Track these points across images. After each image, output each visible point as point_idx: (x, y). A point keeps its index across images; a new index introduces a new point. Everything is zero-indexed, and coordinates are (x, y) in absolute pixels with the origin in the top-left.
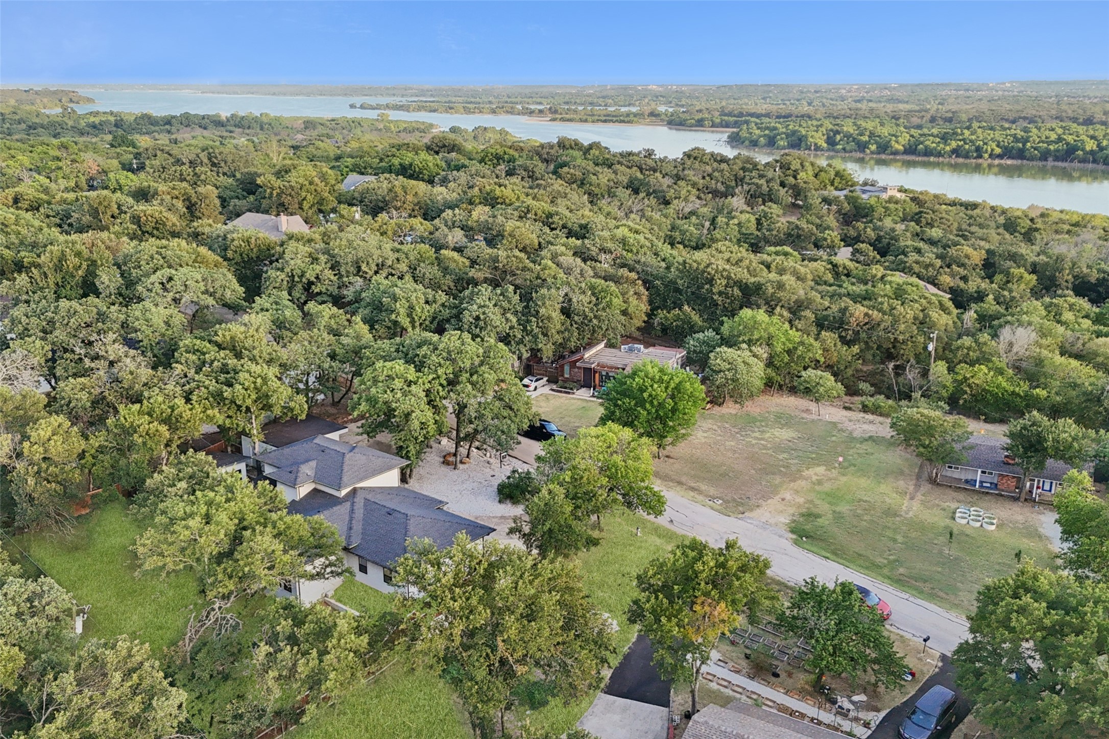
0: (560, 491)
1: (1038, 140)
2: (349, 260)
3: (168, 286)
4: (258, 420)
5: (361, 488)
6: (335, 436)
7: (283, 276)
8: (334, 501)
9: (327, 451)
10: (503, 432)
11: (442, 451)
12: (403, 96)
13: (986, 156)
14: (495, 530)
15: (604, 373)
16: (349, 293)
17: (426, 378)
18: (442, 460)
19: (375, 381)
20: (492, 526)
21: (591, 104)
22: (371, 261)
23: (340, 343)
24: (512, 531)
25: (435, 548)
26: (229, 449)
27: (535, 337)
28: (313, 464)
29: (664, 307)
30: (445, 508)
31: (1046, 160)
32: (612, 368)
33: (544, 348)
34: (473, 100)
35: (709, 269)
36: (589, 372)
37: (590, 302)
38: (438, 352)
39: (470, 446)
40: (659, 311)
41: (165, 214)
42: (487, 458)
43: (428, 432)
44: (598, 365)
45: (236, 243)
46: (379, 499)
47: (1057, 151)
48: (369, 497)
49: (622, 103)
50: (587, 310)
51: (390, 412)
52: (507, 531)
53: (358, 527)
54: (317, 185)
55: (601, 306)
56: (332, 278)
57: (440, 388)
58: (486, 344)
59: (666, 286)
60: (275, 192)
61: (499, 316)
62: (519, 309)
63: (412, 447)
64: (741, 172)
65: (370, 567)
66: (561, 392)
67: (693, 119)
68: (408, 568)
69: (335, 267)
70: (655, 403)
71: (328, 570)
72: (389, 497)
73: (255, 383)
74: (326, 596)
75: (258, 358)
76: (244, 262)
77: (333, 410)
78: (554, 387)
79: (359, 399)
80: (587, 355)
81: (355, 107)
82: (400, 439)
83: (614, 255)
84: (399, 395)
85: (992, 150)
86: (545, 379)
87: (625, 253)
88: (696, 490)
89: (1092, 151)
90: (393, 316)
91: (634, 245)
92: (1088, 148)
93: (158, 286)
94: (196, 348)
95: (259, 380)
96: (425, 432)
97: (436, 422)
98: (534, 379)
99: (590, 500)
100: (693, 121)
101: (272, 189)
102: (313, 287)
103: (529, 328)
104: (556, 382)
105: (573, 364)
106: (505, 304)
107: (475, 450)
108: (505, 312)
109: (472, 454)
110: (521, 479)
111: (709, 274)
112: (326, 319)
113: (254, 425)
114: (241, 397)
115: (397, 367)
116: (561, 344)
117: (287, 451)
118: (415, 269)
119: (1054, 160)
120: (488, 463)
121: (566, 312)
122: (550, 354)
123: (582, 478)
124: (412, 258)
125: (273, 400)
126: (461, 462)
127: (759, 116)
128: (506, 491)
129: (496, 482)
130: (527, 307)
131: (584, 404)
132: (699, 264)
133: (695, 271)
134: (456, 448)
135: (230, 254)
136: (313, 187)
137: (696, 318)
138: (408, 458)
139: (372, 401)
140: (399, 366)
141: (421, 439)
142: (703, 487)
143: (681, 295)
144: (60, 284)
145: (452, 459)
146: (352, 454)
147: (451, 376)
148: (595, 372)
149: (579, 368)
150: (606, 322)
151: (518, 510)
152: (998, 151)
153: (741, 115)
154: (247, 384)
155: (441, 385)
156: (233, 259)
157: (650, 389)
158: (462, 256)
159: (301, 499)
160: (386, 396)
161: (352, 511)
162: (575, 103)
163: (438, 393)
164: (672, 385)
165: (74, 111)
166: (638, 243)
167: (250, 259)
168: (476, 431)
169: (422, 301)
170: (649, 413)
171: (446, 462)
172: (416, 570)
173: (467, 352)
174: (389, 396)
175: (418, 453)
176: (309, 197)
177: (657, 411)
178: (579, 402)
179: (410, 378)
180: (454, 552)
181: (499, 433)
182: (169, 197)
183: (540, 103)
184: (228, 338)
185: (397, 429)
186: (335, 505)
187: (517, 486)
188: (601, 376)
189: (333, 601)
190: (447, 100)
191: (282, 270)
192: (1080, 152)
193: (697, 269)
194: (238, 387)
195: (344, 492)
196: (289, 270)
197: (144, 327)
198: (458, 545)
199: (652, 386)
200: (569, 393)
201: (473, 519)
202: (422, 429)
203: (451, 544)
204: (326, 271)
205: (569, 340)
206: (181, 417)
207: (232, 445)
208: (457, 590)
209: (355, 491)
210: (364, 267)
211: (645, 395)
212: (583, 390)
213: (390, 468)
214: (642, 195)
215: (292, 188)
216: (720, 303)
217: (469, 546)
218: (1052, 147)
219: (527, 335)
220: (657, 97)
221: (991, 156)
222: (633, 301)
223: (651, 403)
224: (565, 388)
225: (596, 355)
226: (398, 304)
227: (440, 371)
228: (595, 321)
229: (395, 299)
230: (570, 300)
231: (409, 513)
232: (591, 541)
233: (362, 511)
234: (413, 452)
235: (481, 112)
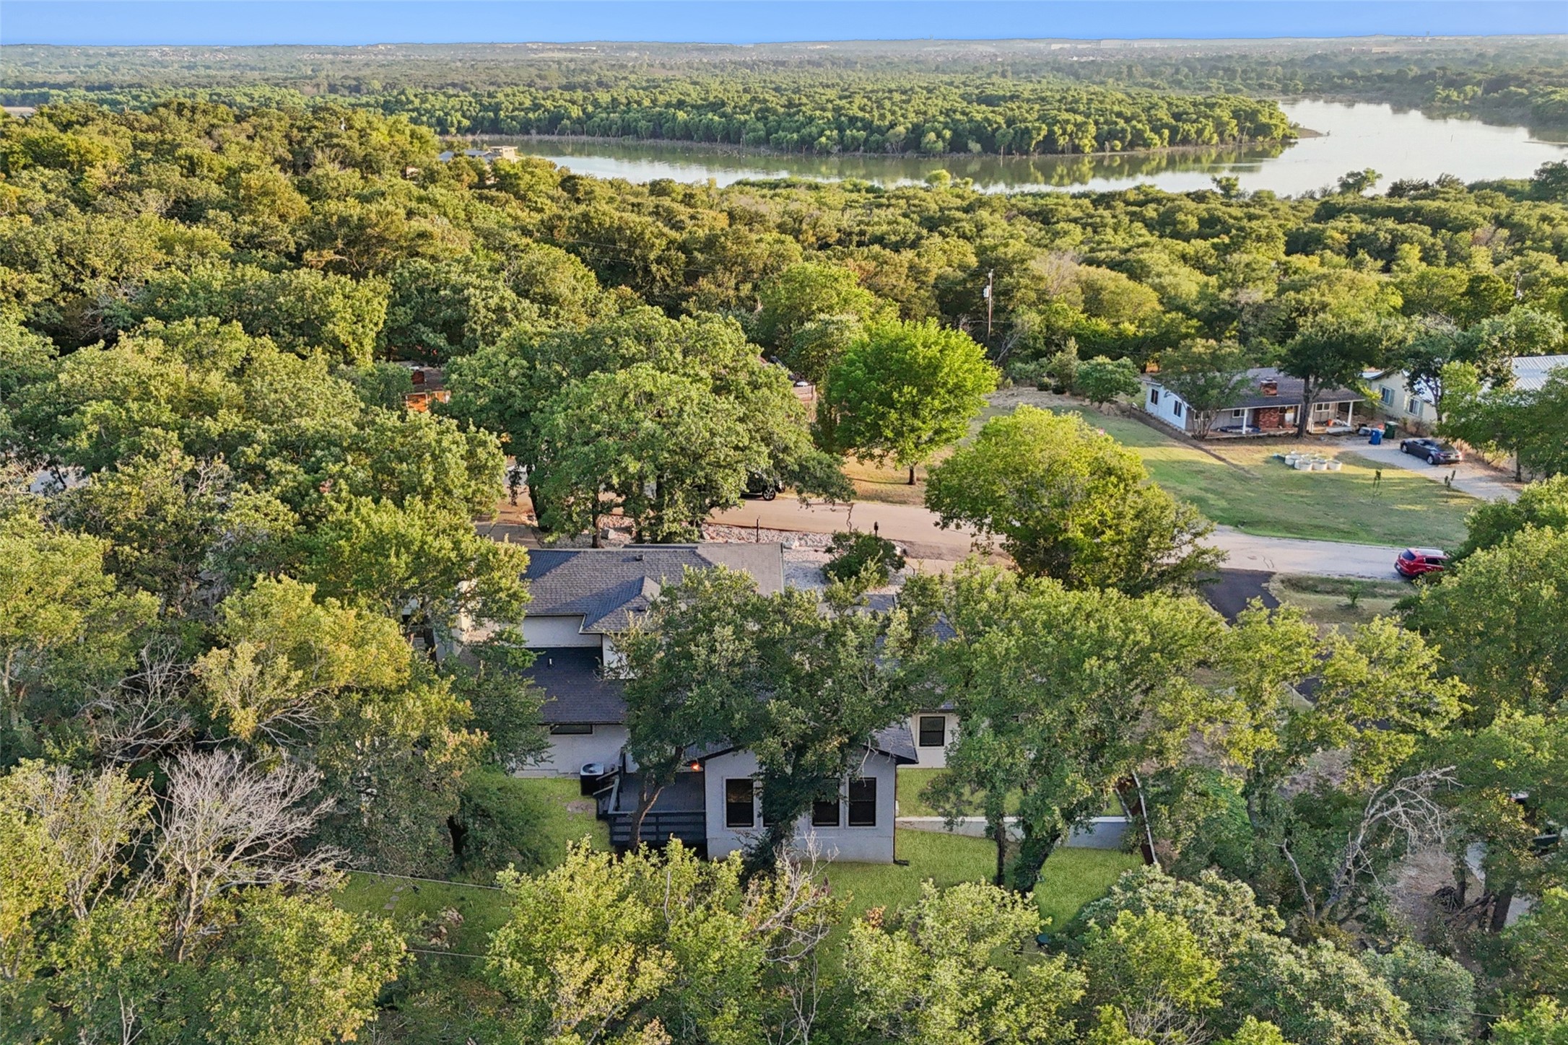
1: (511, 107)
13: (453, 130)
31: (528, 133)
47: (539, 120)
85: (459, 122)
89: (579, 118)
92: (574, 115)
119: (538, 133)
152: (466, 123)
192: (566, 122)
218: (531, 115)
221: (459, 130)
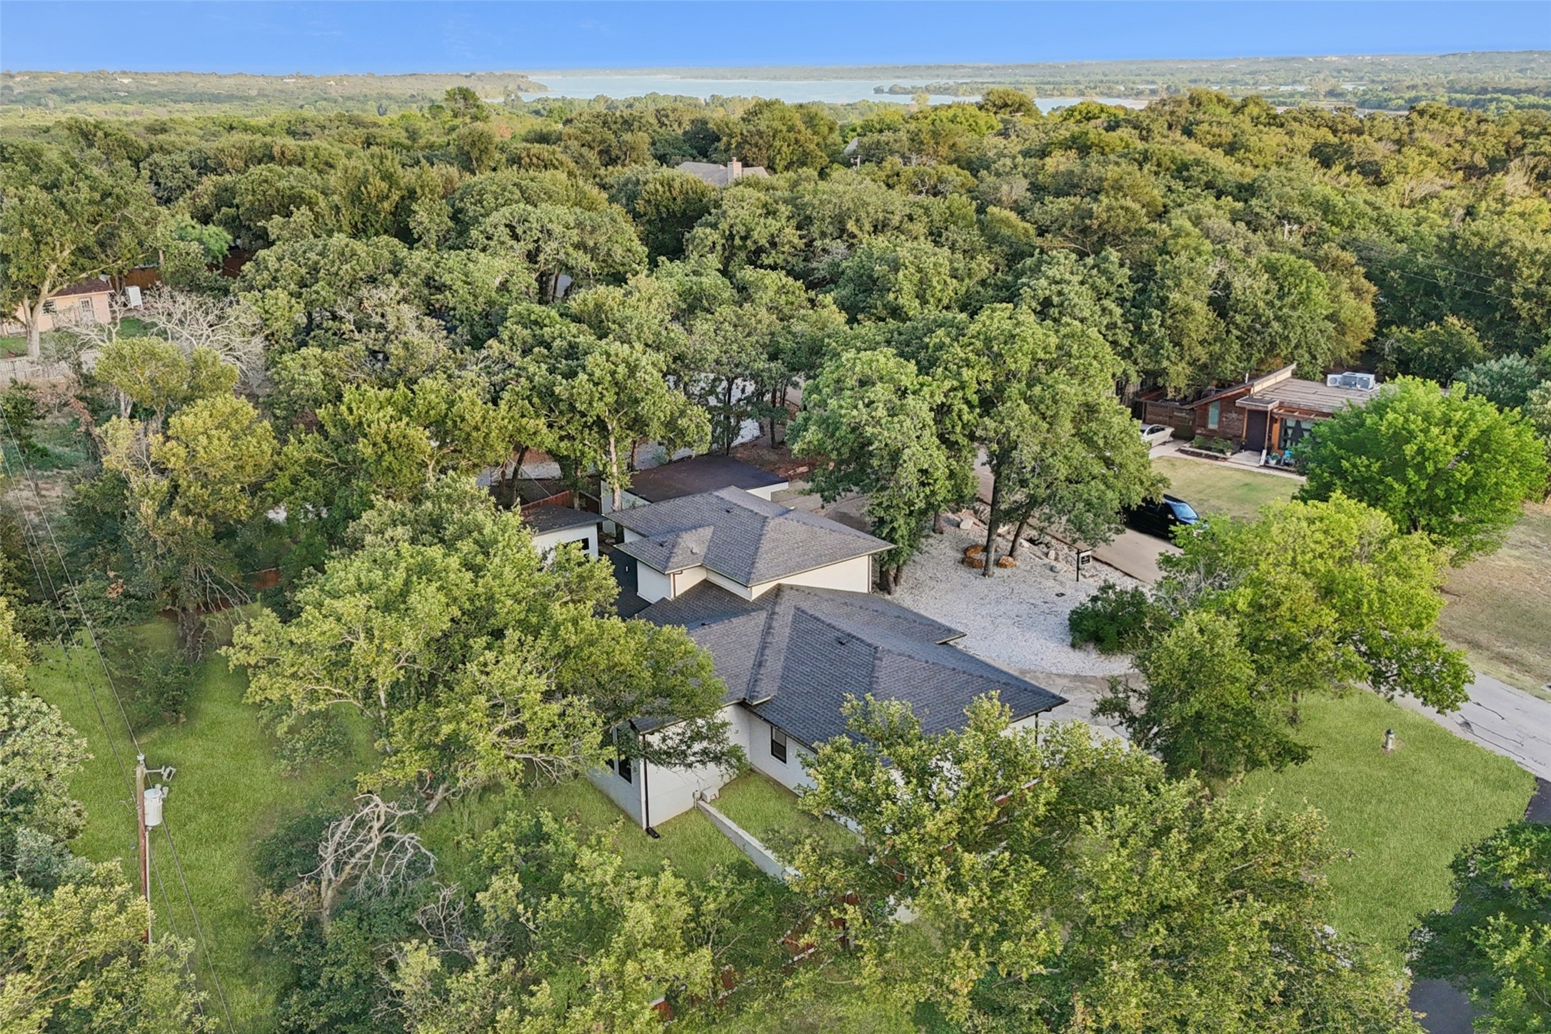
0: (1229, 630)
2: (827, 213)
3: (519, 231)
4: (621, 446)
5: (792, 587)
6: (764, 492)
7: (716, 236)
8: (740, 607)
9: (736, 511)
10: (1088, 503)
11: (962, 540)
12: (949, 78)
14: (1064, 701)
15: (1291, 423)
16: (820, 266)
17: (938, 388)
18: (959, 556)
19: (839, 390)
20: (1056, 692)
21: (1233, 82)
22: (863, 215)
23: (789, 333)
24: (1104, 708)
25: (917, 729)
26: (577, 503)
27: (1157, 347)
28: (707, 532)
29: (1402, 321)
30: (961, 644)
32: (1309, 412)
33: (1172, 370)
34: (1051, 79)
35: (1506, 249)
36: (1260, 417)
37: (1267, 293)
38: (966, 340)
39: (1017, 536)
40: (1394, 328)
41: (558, 156)
42: (1051, 560)
43: (933, 493)
44: (1281, 406)
45: (651, 187)
46: (823, 611)
48: (805, 605)
49: (1282, 81)
50: (1261, 304)
51: (861, 450)
52: (1095, 706)
53: (775, 664)
54: (799, 132)
55: (1288, 300)
56: (796, 241)
57: (965, 407)
58: (1063, 331)
59: (1410, 281)
60: (733, 141)
61: (1090, 302)
62: (1128, 293)
63: (901, 521)
64: (1519, 138)
65: (792, 749)
66: (1199, 455)
67: (1401, 98)
68: (840, 773)
69: (804, 223)
70: (1430, 468)
71: (697, 747)
72: (848, 609)
73: (613, 373)
74: (702, 797)
75: (634, 337)
76: (662, 219)
77: (773, 457)
78: (1187, 446)
79: (807, 420)
80: (1258, 387)
81: (882, 92)
82: (880, 504)
83: (1305, 229)
84: (881, 412)
86: (1169, 430)
87: (1326, 226)
88: (1516, 662)
90: (891, 296)
91: (1344, 212)
93: (503, 232)
94: (533, 317)
95: (622, 370)
96: (927, 490)
97: (952, 475)
98: (1148, 428)
99: (1294, 656)
100: (1401, 102)
101: (731, 136)
102: (764, 255)
103: (1145, 328)
104: (1189, 439)
105: (1228, 405)
106: (1101, 282)
107: (1026, 544)
108: (1100, 296)
109: (1019, 551)
110: (1121, 604)
111: (1504, 256)
112: (771, 293)
113: (613, 456)
114: (585, 397)
115: (883, 360)
116: (1205, 366)
117: (664, 507)
118: (940, 235)
120: (1052, 569)
121: (1221, 305)
122: (1182, 383)
123: (1278, 604)
124: (936, 217)
125: (644, 408)
126: (998, 564)
127: (1516, 92)
128: (1089, 624)
129: (1066, 608)
130: (1142, 291)
131: (1248, 479)
132: (1484, 239)
133: (1474, 253)
134: (989, 535)
135: (640, 206)
136: (792, 135)
137: (1471, 340)
138: (893, 541)
139: (830, 426)
140: (885, 359)
141: (920, 504)
142: (1532, 657)
143: (1441, 298)
144: (360, 226)
145: (980, 556)
146: (781, 519)
147: (989, 386)
148: (1273, 420)
149: (1241, 410)
150: (1299, 330)
151: (1121, 665)
153: (1484, 91)
154: (598, 373)
155: (968, 402)
156: (645, 214)
157: (1421, 437)
158: (1024, 219)
159: (677, 599)
160: (855, 413)
161: (768, 630)
162: (1208, 80)
163: (960, 418)
164: (1473, 432)
165: (518, 98)
166: (1353, 209)
167: (672, 214)
168: (1033, 502)
169: (945, 270)
170: (1410, 492)
171: (967, 561)
172: (859, 784)
173: (1024, 340)
174: (861, 414)
175: (915, 536)
176: (785, 149)
177: (1430, 487)
178: (1238, 476)
179: (905, 382)
180: (965, 744)
181: (1081, 505)
182: (576, 143)
183: (1153, 82)
184: (591, 306)
185: (879, 483)
186: (736, 615)
187: (1112, 618)
188: (1285, 429)
189: (713, 810)
190: (1013, 80)
191: (714, 226)
193: (1480, 247)
194: (582, 377)
195: (757, 591)
196: (726, 227)
197: (459, 283)
198: (979, 729)
199: (1426, 431)
200: (1216, 458)
201: (1016, 674)
202: (923, 484)
203: (959, 722)
204: (787, 230)
205: (1221, 357)
206: (463, 419)
207: (581, 496)
208: (968, 858)
209: (778, 590)
210: (851, 226)
211: (1409, 449)
212: (1245, 454)
213: (853, 554)
214: (1337, 168)
215: (760, 134)
216: (1524, 315)
217: (1006, 734)
219: (1142, 342)
220: (1339, 72)
222: (1349, 300)
223: (1419, 468)
224: (1209, 449)
225: (1276, 388)
226: (901, 274)
227: (966, 374)
228: (1275, 325)
229: (896, 266)
230: (1228, 286)
231: (882, 644)
232: (1289, 751)
233: (787, 631)
234: (903, 531)
235: (1062, 94)
